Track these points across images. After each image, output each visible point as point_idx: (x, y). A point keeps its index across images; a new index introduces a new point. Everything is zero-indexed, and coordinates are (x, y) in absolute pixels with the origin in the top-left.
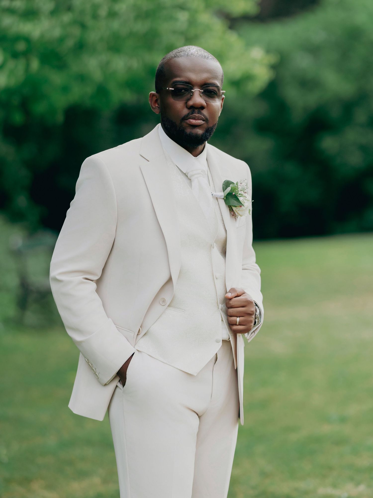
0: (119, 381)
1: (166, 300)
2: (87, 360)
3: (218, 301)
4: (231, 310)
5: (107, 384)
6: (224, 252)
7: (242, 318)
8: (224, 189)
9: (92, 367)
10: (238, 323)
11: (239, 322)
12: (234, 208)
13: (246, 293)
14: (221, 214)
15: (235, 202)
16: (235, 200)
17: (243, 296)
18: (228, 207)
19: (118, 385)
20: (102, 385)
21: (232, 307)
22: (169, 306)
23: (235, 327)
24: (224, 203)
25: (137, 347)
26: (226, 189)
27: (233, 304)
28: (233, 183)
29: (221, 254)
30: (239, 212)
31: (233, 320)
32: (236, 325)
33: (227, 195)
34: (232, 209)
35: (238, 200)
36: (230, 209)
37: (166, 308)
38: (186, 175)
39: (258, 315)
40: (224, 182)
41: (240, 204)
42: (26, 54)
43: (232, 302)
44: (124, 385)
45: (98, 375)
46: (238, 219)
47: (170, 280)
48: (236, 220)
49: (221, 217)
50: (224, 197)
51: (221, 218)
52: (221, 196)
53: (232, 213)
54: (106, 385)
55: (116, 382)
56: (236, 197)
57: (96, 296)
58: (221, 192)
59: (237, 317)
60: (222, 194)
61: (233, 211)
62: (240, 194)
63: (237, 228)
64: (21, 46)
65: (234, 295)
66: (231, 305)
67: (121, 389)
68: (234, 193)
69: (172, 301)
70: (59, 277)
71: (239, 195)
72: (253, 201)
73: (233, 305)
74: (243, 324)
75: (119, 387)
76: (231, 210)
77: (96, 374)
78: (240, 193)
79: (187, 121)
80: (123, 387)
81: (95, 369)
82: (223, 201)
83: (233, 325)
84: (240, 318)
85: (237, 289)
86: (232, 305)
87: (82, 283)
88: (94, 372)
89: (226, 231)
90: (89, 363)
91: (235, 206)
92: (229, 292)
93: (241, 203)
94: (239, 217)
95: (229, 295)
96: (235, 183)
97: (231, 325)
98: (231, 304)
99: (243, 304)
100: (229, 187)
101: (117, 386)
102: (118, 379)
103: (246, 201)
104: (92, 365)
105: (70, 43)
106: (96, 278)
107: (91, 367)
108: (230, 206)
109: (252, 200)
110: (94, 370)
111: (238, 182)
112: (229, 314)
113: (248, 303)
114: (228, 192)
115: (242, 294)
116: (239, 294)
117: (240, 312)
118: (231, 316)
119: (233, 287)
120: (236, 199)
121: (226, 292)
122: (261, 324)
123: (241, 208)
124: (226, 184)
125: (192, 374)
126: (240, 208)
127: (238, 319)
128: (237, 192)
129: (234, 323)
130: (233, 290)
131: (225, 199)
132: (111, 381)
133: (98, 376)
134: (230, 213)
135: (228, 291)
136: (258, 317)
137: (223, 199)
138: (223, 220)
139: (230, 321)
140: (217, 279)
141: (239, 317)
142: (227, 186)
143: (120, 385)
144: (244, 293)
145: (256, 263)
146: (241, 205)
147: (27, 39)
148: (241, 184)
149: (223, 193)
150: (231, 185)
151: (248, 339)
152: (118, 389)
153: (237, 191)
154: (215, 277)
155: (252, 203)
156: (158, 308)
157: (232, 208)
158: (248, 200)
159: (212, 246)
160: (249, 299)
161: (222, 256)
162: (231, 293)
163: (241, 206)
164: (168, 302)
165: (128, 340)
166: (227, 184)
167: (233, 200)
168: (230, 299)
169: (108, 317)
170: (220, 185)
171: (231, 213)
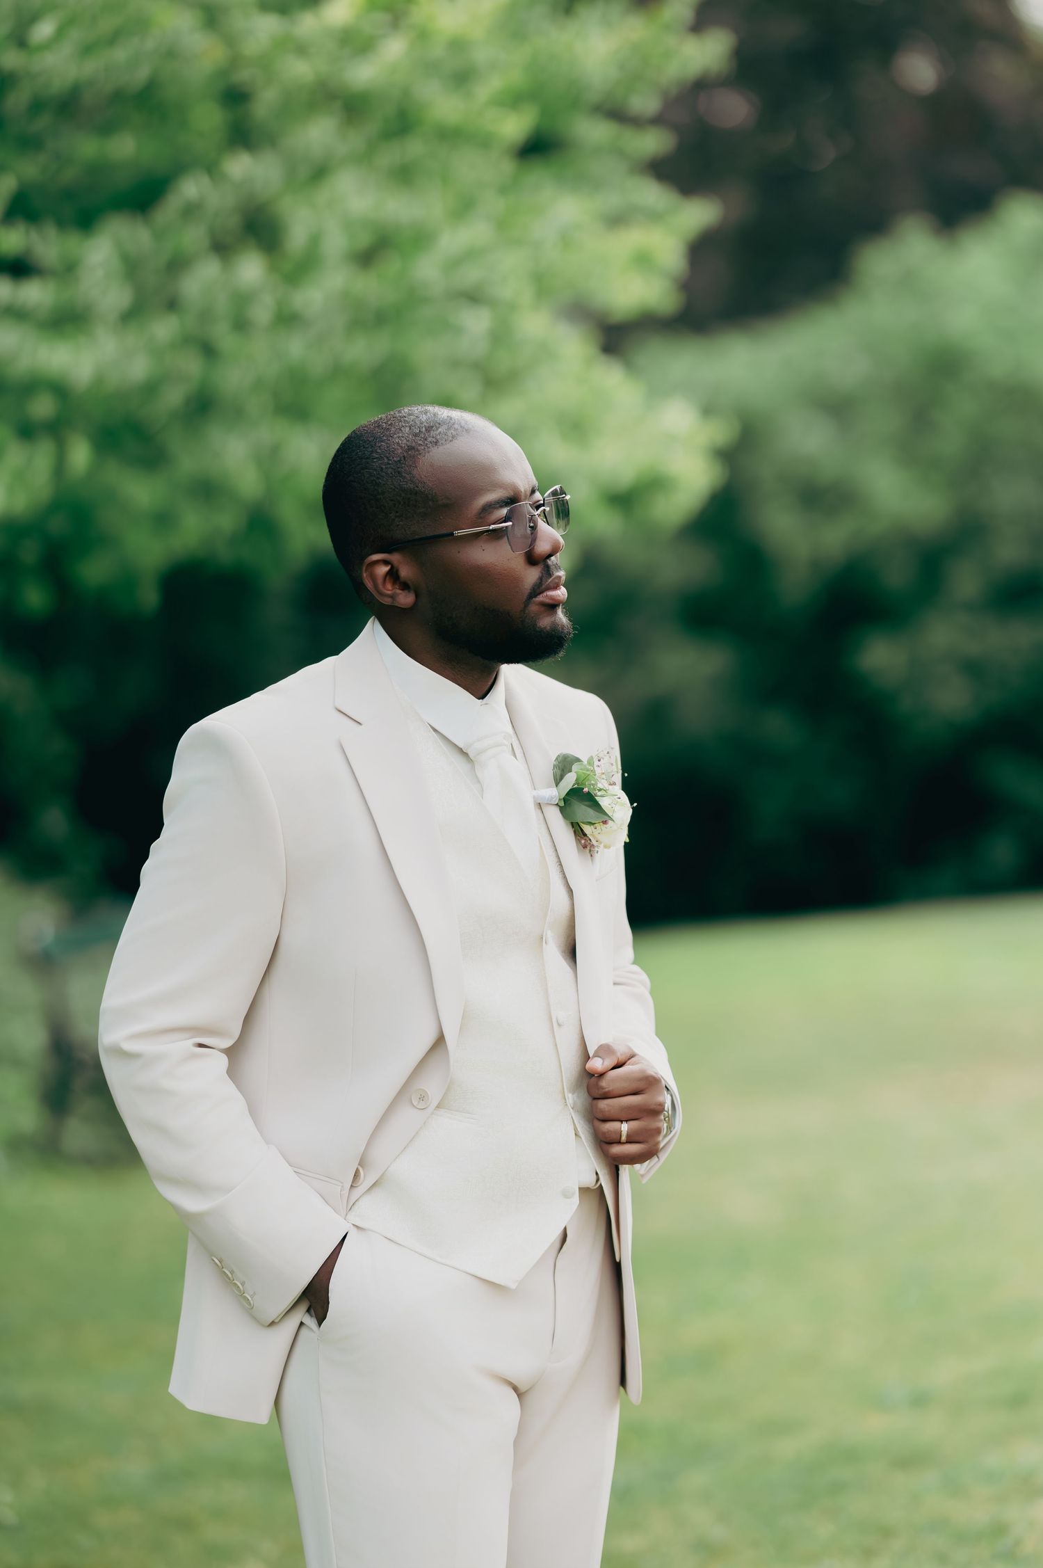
0: (308, 1311)
1: (428, 1096)
2: (217, 1261)
3: (565, 1084)
4: (604, 1105)
5: (276, 1321)
6: (571, 952)
7: (634, 1124)
8: (558, 780)
9: (232, 1279)
10: (624, 1138)
11: (628, 1136)
12: (587, 829)
13: (638, 1055)
14: (555, 846)
15: (591, 811)
16: (589, 806)
17: (633, 1065)
18: (571, 827)
19: (303, 1321)
20: (263, 1326)
21: (606, 1096)
22: (438, 1107)
23: (616, 1150)
24: (560, 815)
25: (354, 1218)
26: (562, 777)
27: (611, 1089)
28: (578, 760)
29: (563, 957)
30: (599, 837)
31: (612, 1129)
32: (619, 1142)
33: (568, 794)
34: (582, 830)
35: (596, 806)
36: (575, 832)
37: (432, 1114)
38: (463, 753)
39: (668, 1112)
40: (557, 759)
41: (604, 817)
42: (56, 429)
43: (604, 1083)
44: (321, 1319)
45: (249, 1298)
46: (597, 856)
47: (440, 1041)
48: (592, 860)
49: (554, 854)
50: (560, 799)
51: (555, 859)
52: (552, 798)
53: (583, 842)
54: (272, 1324)
55: (300, 1315)
56: (590, 800)
57: (230, 1087)
58: (549, 787)
59: (622, 1121)
60: (554, 793)
61: (585, 835)
62: (600, 790)
63: (597, 880)
64: (43, 407)
65: (610, 1062)
66: (604, 1090)
67: (313, 1330)
68: (586, 790)
69: (445, 1093)
70: (128, 1046)
71: (599, 793)
72: (635, 804)
73: (609, 1092)
74: (637, 1139)
75: (308, 1326)
76: (579, 833)
77: (245, 1297)
78: (600, 786)
79: (541, 598)
80: (320, 1324)
81: (243, 1284)
82: (557, 810)
83: (611, 1143)
84: (629, 1122)
85: (615, 1047)
86: (607, 1090)
87: (194, 1056)
88: (240, 1291)
89: (570, 892)
90: (224, 1270)
91: (591, 824)
92: (596, 1055)
93: (605, 813)
94: (601, 849)
95: (597, 1064)
96: (585, 760)
97: (603, 1142)
98: (603, 1088)
99: (634, 1086)
100: (571, 772)
101: (302, 1324)
102: (303, 1308)
103: (616, 808)
104: (232, 1272)
105: (173, 397)
106: (227, 1043)
107: (230, 1279)
108: (574, 825)
109: (632, 804)
110: (238, 1287)
111: (592, 757)
112: (600, 1116)
113: (649, 1083)
114: (570, 787)
115: (629, 1059)
116: (622, 1058)
117: (629, 1108)
118: (605, 1121)
119: (603, 1042)
120: (592, 803)
121: (587, 1058)
122: (676, 1133)
123: (605, 825)
124: (560, 765)
125: (503, 1284)
126: (603, 827)
127: (625, 1127)
128: (593, 785)
129: (615, 1137)
130: (605, 1050)
131: (562, 804)
132: (285, 1314)
133: (251, 1302)
134: (578, 841)
135: (591, 1056)
136: (668, 1117)
137: (557, 804)
138: (560, 862)
139: (604, 1133)
140: (559, 1025)
141: (627, 1121)
142: (563, 770)
143: (310, 1322)
144: (632, 1056)
145: (634, 963)
146: (606, 818)
147: (60, 389)
148: (599, 761)
149: (555, 789)
150: (575, 767)
151: (642, 1176)
152: (304, 1331)
153: (592, 782)
154: (554, 1020)
155: (631, 810)
156: (407, 1117)
157: (580, 828)
158: (623, 805)
159: (544, 939)
160: (651, 1072)
161: (565, 959)
162: (603, 1059)
163: (605, 822)
164: (435, 1098)
165: (326, 1202)
166: (564, 765)
167: (584, 807)
168: (602, 1075)
169: (267, 1143)
170: (545, 768)
171: (580, 842)
